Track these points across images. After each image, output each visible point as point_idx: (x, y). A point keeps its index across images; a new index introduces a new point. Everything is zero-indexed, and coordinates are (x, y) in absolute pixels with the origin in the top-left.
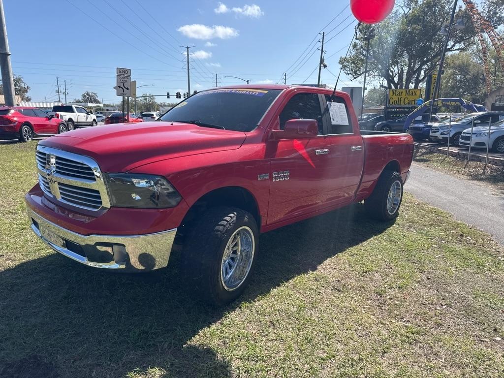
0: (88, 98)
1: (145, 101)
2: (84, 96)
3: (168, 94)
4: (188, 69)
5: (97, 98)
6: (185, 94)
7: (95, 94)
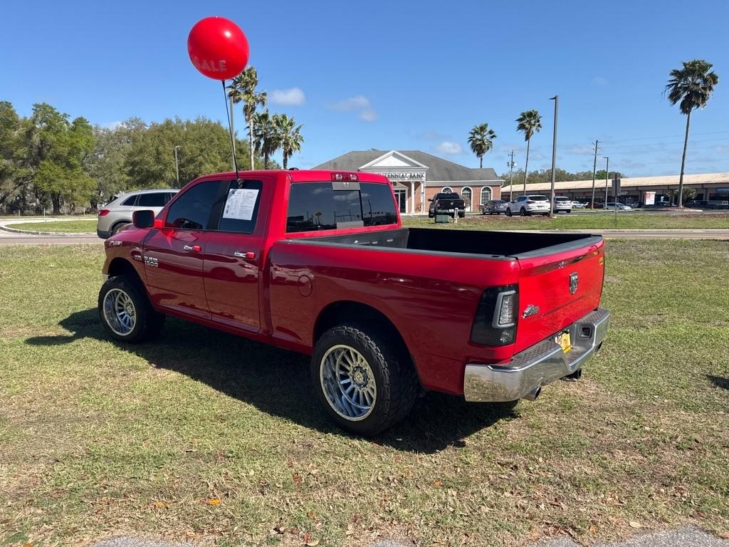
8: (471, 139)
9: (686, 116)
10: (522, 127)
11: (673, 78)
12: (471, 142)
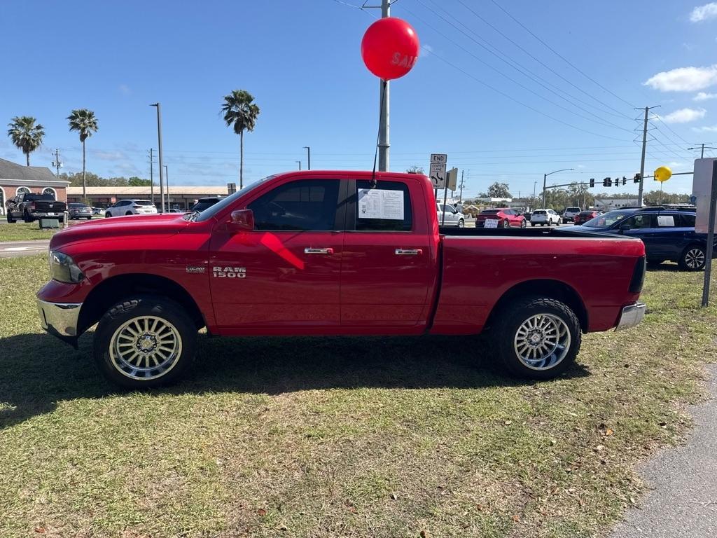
0: (496, 191)
1: (573, 192)
2: (491, 189)
3: (592, 181)
4: (644, 142)
5: (508, 191)
6: (617, 180)
7: (506, 186)
8: (11, 132)
9: (239, 136)
10: (75, 126)
11: (226, 102)
12: (11, 136)
